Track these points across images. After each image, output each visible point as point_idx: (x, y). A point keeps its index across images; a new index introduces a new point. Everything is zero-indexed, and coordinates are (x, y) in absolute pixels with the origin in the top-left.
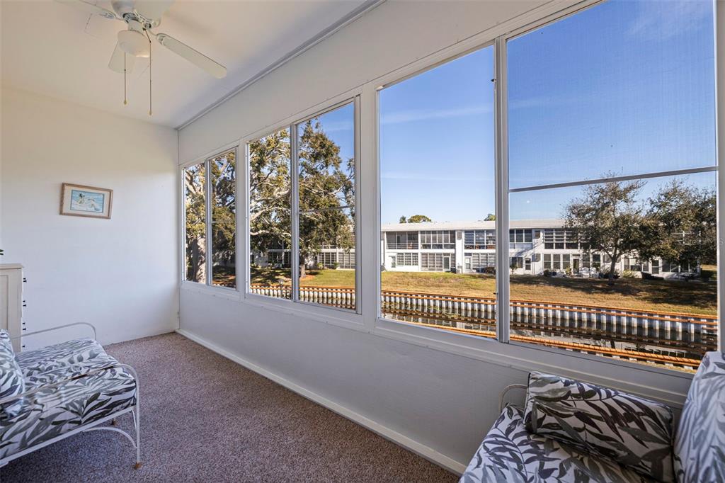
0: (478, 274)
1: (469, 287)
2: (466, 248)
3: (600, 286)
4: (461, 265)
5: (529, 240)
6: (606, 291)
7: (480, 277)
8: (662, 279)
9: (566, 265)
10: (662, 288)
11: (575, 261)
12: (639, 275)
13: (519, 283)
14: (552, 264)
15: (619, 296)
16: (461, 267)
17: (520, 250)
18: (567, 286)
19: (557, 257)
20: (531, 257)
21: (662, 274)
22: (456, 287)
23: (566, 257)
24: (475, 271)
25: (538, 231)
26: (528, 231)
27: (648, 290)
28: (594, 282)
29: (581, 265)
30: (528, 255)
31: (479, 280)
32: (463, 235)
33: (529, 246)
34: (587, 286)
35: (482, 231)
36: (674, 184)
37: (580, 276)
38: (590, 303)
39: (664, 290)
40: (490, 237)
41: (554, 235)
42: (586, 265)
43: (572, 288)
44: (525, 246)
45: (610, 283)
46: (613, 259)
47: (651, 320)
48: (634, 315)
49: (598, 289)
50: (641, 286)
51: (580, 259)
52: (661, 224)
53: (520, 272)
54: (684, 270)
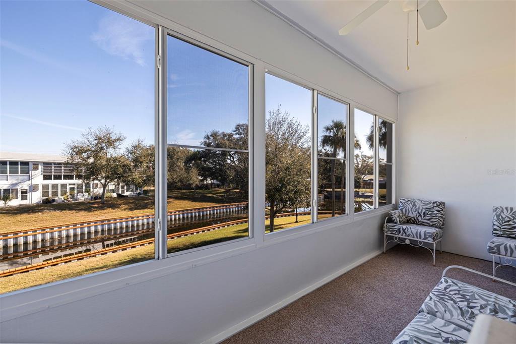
3: (96, 206)
5: (26, 172)
6: (102, 208)
8: (127, 196)
9: (64, 193)
10: (131, 201)
11: (72, 189)
12: (115, 195)
14: (50, 193)
15: (110, 210)
17: (15, 182)
18: (71, 209)
19: (55, 186)
20: (28, 188)
21: (126, 194)
23: (64, 186)
25: (36, 165)
26: (25, 164)
27: (125, 204)
28: (89, 203)
29: (76, 192)
30: (25, 186)
33: (26, 178)
34: (86, 207)
36: (138, 141)
37: (76, 200)
38: (95, 219)
39: (132, 203)
41: (53, 168)
42: (80, 191)
43: (77, 210)
44: (21, 178)
45: (101, 203)
46: (104, 186)
47: (132, 221)
48: (123, 220)
49: (95, 208)
50: (119, 202)
51: (76, 187)
52: (132, 164)
53: (15, 203)
54: (136, 189)
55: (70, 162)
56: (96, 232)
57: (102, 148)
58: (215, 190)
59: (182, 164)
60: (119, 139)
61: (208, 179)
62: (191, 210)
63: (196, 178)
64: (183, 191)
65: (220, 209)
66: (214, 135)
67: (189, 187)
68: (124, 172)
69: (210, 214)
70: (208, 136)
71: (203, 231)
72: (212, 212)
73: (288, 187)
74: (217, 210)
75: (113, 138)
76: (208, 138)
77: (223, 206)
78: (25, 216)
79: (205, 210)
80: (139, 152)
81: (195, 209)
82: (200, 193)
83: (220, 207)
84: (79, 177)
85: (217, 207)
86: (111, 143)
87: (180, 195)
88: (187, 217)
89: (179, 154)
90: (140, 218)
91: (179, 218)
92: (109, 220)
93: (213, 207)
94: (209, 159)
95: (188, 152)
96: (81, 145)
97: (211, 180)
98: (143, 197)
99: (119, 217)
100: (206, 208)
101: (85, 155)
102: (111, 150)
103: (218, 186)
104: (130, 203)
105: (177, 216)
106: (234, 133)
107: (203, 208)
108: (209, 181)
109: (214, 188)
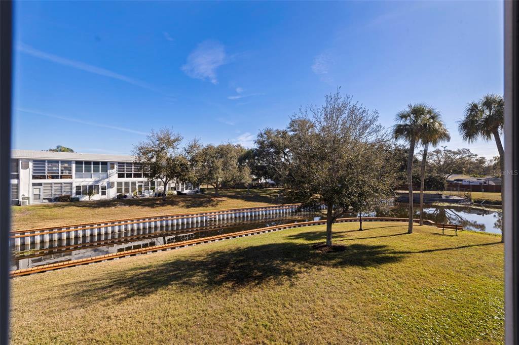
0: (50, 203)
1: (43, 218)
2: (34, 177)
3: (158, 202)
4: (26, 195)
5: (105, 170)
6: (162, 205)
7: (55, 206)
8: (185, 194)
9: (134, 190)
10: (189, 199)
11: (140, 186)
12: (175, 192)
13: (99, 207)
14: (123, 190)
15: (169, 207)
16: (28, 198)
17: (97, 179)
18: (138, 205)
19: (127, 184)
20: (106, 185)
21: (185, 191)
22: (25, 221)
23: (134, 183)
24: (46, 201)
25: (112, 164)
26: (104, 163)
27: (183, 201)
28: (153, 199)
29: (143, 189)
30: (104, 183)
31: (56, 209)
32: (31, 164)
33: (105, 176)
34: (150, 203)
35: (57, 162)
36: (195, 141)
37: (143, 196)
38: (155, 215)
39: (190, 200)
40: (65, 167)
41: (125, 167)
42: (147, 189)
43: (143, 206)
44: (101, 176)
45: (162, 200)
46: (165, 184)
47: (188, 219)
48: (180, 217)
49: (157, 204)
50: (178, 199)
51: (143, 184)
52: (189, 163)
53: (97, 197)
54: (194, 188)
55: (138, 162)
56: (156, 227)
57: (163, 149)
58: (269, 190)
59: (234, 162)
60: (177, 140)
61: (263, 179)
62: (243, 210)
63: (248, 177)
64: (238, 190)
65: (273, 210)
66: (268, 132)
67: (241, 186)
68: (183, 171)
69: (262, 215)
70: (261, 134)
71: (252, 234)
72: (264, 213)
73: (350, 188)
74: (269, 210)
75: (172, 138)
76: (262, 136)
77: (276, 207)
78: (102, 210)
79: (257, 210)
80: (195, 152)
81: (247, 209)
82: (254, 192)
83: (273, 207)
84: (146, 175)
85: (269, 207)
86: (170, 143)
87: (234, 194)
88: (239, 217)
89: (233, 152)
90: (195, 215)
91: (231, 218)
92: (167, 217)
93: (266, 208)
94: (263, 158)
95: (242, 151)
96: (147, 146)
97: (265, 179)
98: (200, 195)
99: (175, 213)
100: (259, 208)
101: (150, 155)
102: (170, 150)
103: (273, 185)
104: (187, 200)
105: (230, 216)
106: (289, 130)
107: (255, 209)
108: (263, 181)
109: (269, 187)
